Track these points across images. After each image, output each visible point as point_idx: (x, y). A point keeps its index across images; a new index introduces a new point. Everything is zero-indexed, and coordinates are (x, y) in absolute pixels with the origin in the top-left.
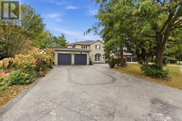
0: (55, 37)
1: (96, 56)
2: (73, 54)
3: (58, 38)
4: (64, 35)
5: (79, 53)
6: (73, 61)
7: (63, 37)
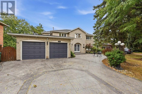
0: (32, 26)
1: (75, 45)
2: (47, 43)
3: (35, 28)
4: (42, 25)
5: (57, 42)
6: (47, 54)
7: (41, 27)
